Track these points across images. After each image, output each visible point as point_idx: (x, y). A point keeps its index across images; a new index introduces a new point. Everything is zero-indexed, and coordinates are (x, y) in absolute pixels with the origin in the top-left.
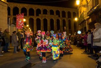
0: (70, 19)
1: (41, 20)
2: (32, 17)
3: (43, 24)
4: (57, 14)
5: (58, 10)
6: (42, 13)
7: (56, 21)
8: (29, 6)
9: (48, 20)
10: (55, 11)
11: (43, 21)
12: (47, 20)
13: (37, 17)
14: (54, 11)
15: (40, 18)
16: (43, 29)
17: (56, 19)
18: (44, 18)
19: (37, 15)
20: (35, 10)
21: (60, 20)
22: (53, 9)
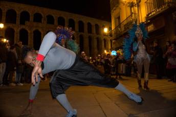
1: (29, 32)
2: (11, 25)
3: (33, 41)
5: (62, 16)
6: (31, 18)
8: (7, 5)
11: (33, 34)
13: (22, 27)
14: (55, 18)
15: (27, 30)
18: (34, 29)
19: (22, 23)
20: (18, 13)
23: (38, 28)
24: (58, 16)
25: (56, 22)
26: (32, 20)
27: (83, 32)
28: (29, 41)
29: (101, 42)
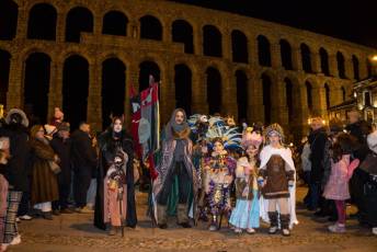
0: (243, 65)
1: (90, 61)
2: (40, 45)
3: (100, 86)
4: (176, 39)
5: (184, 17)
6: (98, 25)
7: (173, 74)
9: (128, 64)
10: (166, 21)
11: (100, 69)
12: (122, 66)
13: (69, 49)
14: (164, 24)
15: (86, 56)
16: (100, 110)
17: (172, 65)
18: (104, 54)
19: (72, 37)
20: (62, 11)
21: (194, 69)
22: (157, 15)
23: (115, 51)
24: (174, 19)
25: (167, 34)
26: (100, 30)
27: (247, 62)
28: (90, 86)
29: (299, 91)
